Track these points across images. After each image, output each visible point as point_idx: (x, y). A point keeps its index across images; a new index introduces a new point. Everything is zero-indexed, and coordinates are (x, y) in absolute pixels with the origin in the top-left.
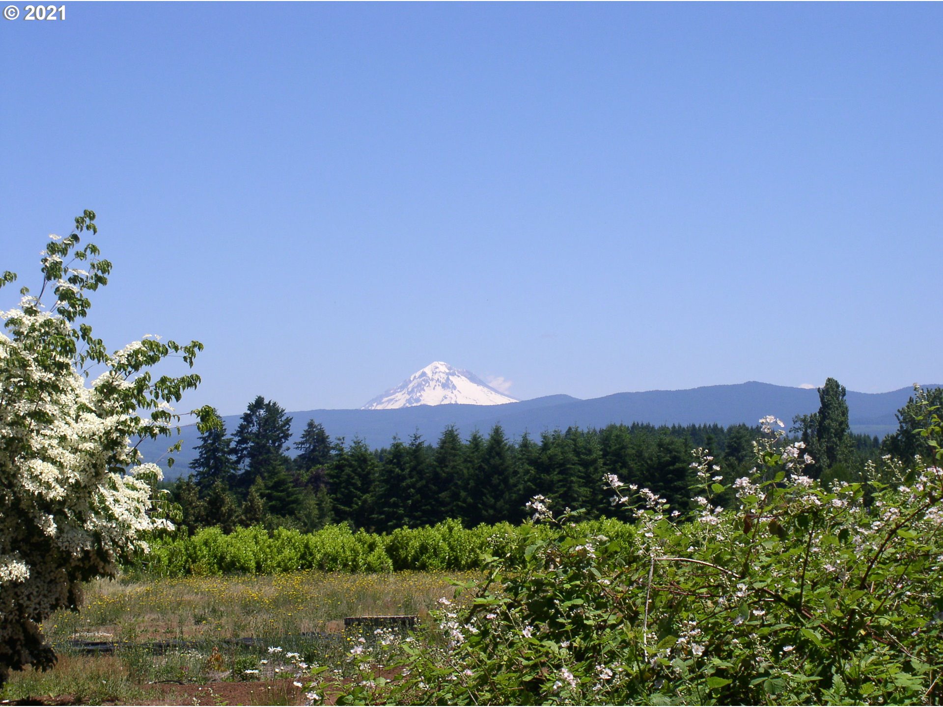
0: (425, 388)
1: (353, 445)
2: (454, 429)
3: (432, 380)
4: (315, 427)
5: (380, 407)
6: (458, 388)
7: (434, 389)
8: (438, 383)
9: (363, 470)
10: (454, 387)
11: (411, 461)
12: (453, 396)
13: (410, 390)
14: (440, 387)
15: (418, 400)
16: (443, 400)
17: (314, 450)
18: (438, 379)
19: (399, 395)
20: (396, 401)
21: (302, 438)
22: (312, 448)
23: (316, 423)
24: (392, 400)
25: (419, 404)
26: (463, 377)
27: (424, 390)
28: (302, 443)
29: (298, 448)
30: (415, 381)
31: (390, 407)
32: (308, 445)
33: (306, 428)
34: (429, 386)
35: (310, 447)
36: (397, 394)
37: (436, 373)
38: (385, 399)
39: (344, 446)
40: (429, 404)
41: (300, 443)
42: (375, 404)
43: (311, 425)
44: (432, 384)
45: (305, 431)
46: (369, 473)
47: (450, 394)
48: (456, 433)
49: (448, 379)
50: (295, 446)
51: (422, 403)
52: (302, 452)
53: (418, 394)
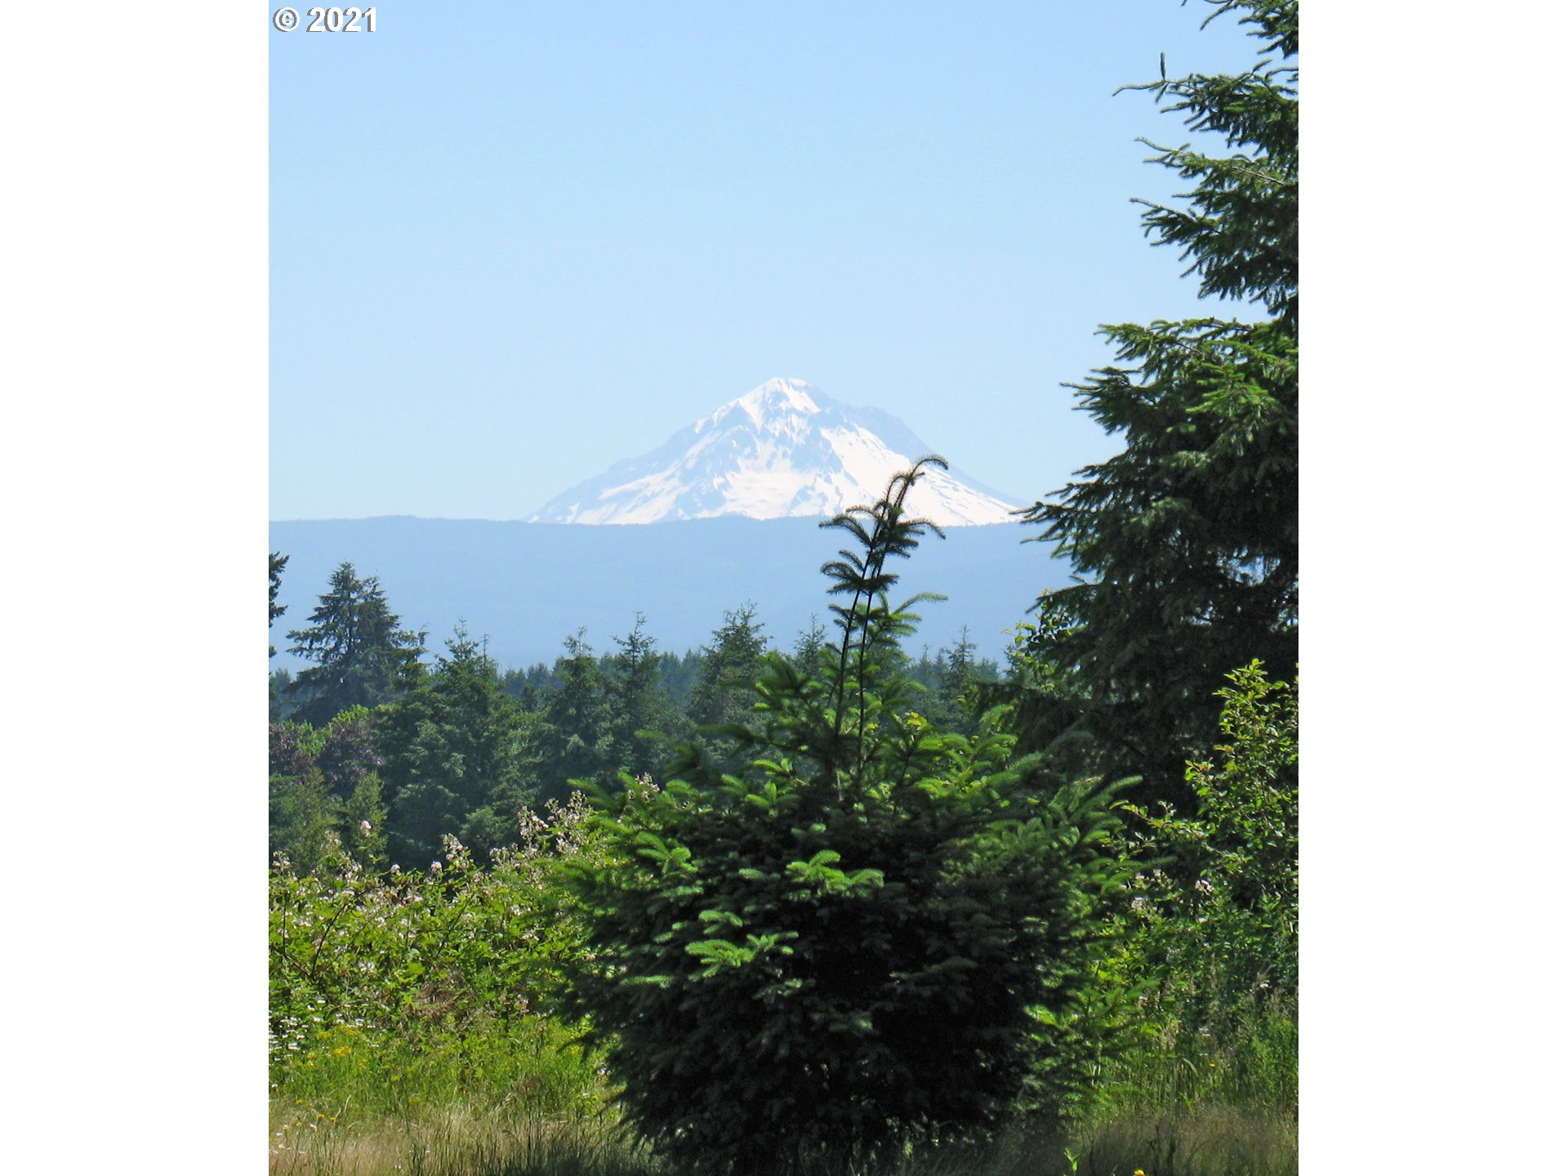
0: (740, 461)
1: (450, 658)
2: (752, 623)
3: (765, 435)
4: (357, 587)
5: (589, 518)
6: (847, 465)
7: (769, 464)
8: (782, 448)
9: (477, 735)
10: (835, 463)
11: (618, 715)
12: (828, 490)
13: (690, 465)
14: (787, 463)
15: (716, 499)
16: (795, 503)
17: (347, 659)
18: (783, 434)
19: (654, 481)
20: (646, 500)
21: (315, 619)
22: (343, 651)
23: (360, 576)
24: (629, 495)
25: (718, 513)
26: (866, 434)
27: (737, 469)
28: (316, 637)
29: (301, 649)
30: (708, 439)
31: (625, 518)
32: (332, 644)
33: (329, 590)
34: (753, 454)
35: (337, 647)
36: (648, 479)
37: (778, 412)
38: (609, 492)
39: (421, 659)
40: (752, 513)
41: (306, 636)
42: (574, 508)
43: (344, 580)
44: (764, 449)
45: (325, 599)
46: (492, 742)
47: (821, 485)
48: (755, 636)
49: (815, 436)
50: (293, 644)
51: (730, 508)
52: (312, 663)
53: (717, 481)
